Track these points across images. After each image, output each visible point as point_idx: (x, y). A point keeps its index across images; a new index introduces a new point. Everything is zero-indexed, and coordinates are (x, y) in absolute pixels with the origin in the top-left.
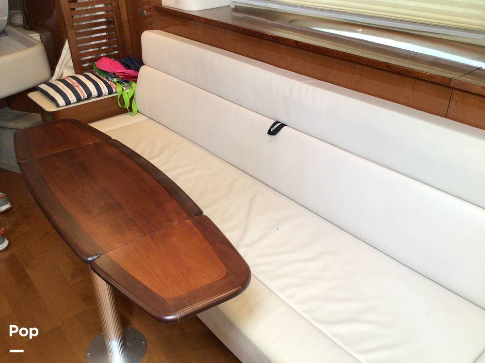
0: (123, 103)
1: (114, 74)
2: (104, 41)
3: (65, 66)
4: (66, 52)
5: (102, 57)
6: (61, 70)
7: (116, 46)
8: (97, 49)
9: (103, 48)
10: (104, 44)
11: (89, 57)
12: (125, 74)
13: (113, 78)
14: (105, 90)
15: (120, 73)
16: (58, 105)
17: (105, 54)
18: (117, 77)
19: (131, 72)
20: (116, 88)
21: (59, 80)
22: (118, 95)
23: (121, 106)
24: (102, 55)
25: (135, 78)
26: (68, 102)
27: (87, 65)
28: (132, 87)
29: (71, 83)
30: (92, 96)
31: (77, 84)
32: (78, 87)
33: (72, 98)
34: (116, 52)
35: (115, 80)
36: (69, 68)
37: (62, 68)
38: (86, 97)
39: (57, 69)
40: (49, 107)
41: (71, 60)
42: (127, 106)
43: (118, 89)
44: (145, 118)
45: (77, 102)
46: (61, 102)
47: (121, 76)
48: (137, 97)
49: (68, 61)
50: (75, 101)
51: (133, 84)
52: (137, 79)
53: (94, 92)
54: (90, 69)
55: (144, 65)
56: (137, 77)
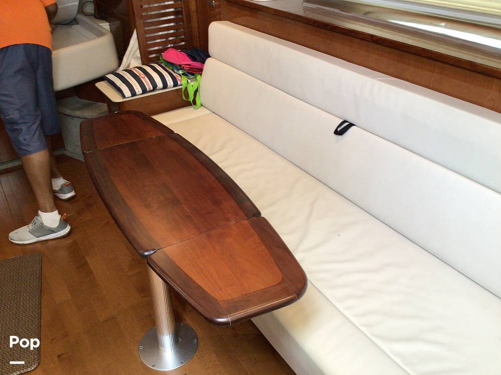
0: (187, 96)
1: (180, 66)
2: (172, 31)
3: (133, 57)
4: (134, 42)
5: (169, 47)
6: (129, 60)
7: (183, 37)
8: (164, 40)
9: (171, 39)
10: (171, 35)
11: (156, 48)
12: (191, 67)
13: (178, 70)
14: (170, 82)
15: (186, 65)
16: (124, 96)
17: (172, 45)
18: (182, 69)
19: (197, 64)
20: (181, 81)
21: (126, 70)
22: (183, 87)
23: (185, 99)
24: (169, 46)
25: (200, 71)
26: (134, 93)
27: (154, 55)
28: (197, 80)
29: (138, 74)
30: (158, 88)
31: (143, 76)
32: (144, 78)
33: (138, 89)
34: (183, 43)
35: (181, 72)
36: (136, 58)
37: (130, 58)
38: (152, 89)
39: (125, 59)
40: (115, 98)
41: (139, 50)
42: (191, 99)
43: (183, 81)
44: (209, 112)
45: (142, 94)
46: (127, 93)
47: (187, 68)
48: (201, 90)
49: (135, 51)
50: (141, 92)
51: (198, 77)
52: (202, 72)
53: (160, 84)
54: (157, 60)
55: (210, 57)
56: (202, 70)
